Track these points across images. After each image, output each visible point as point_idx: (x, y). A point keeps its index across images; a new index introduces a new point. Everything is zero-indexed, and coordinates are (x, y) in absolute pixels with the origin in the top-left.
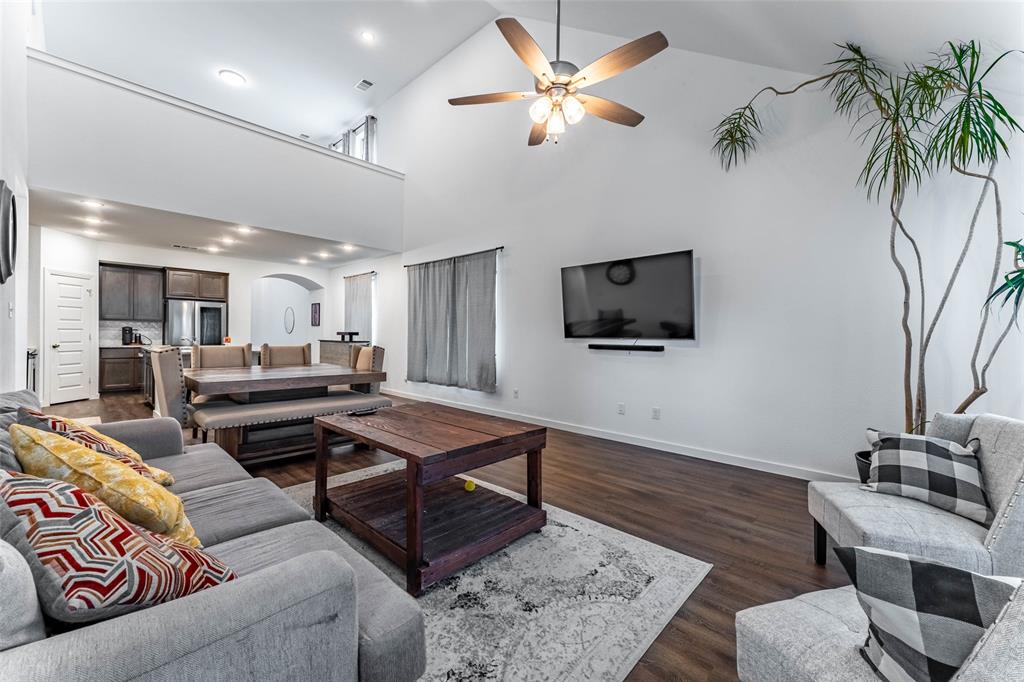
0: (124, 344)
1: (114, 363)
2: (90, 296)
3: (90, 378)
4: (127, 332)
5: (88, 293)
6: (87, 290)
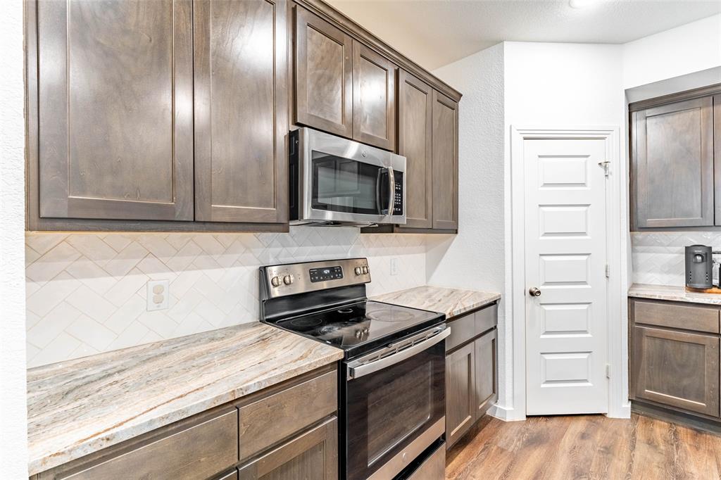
1: (664, 339)
2: (606, 176)
3: (608, 368)
4: (699, 258)
5: (602, 170)
6: (600, 164)
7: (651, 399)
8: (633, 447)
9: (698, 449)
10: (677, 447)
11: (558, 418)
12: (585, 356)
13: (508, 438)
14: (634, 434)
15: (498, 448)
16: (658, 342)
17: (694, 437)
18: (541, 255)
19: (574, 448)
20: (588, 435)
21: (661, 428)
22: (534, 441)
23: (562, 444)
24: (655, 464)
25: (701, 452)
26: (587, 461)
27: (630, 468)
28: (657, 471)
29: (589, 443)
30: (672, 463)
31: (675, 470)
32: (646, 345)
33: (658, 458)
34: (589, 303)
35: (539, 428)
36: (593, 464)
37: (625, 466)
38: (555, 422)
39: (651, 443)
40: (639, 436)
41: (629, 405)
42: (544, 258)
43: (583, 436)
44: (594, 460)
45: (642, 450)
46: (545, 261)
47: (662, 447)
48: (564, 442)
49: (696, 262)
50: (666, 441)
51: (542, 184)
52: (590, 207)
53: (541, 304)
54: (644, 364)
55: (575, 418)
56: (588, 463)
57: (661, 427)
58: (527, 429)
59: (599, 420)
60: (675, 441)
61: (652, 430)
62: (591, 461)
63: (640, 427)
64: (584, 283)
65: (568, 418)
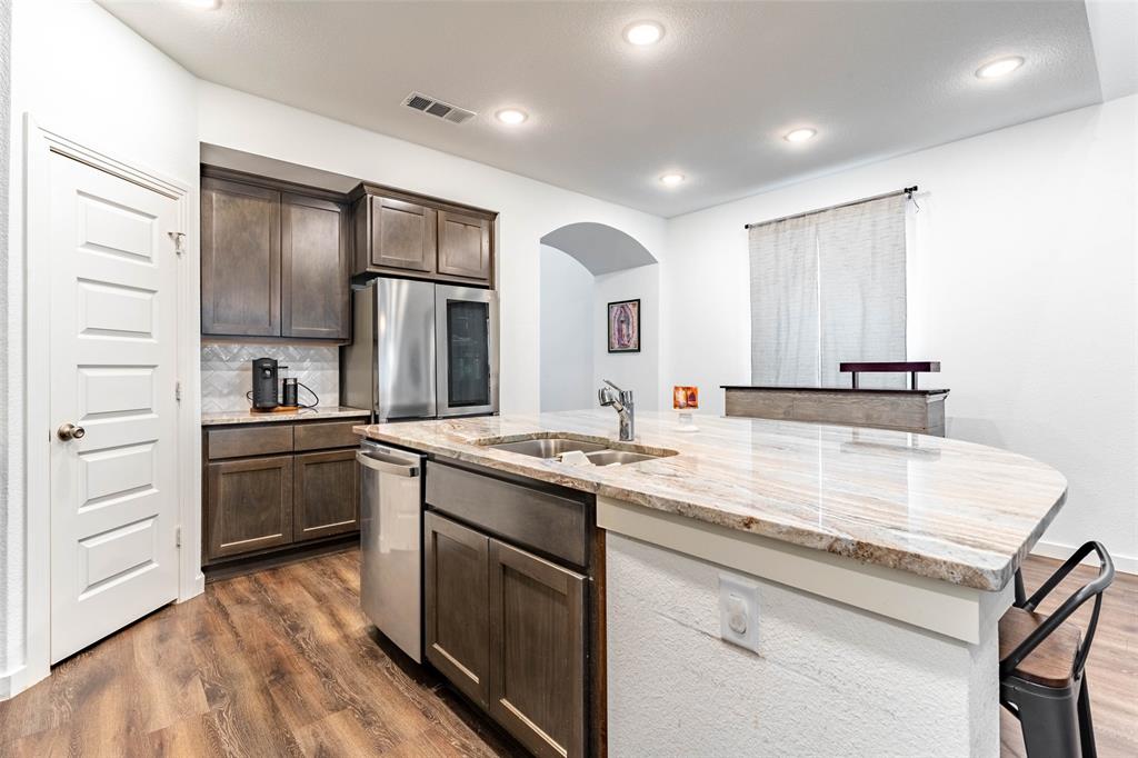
0: (259, 408)
1: (242, 472)
2: (178, 253)
3: (179, 531)
4: (268, 373)
5: (173, 244)
6: (170, 234)
7: (229, 553)
8: (226, 615)
9: (282, 583)
10: (266, 591)
11: (108, 641)
12: (148, 524)
13: (38, 715)
14: (219, 604)
15: (27, 738)
16: (235, 477)
17: (273, 575)
18: (79, 366)
19: (160, 657)
20: (167, 634)
21: (241, 584)
22: (90, 690)
23: (138, 664)
24: (256, 616)
25: (286, 584)
26: (186, 658)
27: (237, 635)
28: (262, 621)
29: (174, 642)
30: (269, 606)
31: (275, 610)
32: (222, 486)
33: (255, 610)
34: (154, 441)
35: (87, 669)
36: (195, 656)
37: (230, 636)
38: (107, 649)
39: (240, 601)
40: (226, 602)
41: (202, 576)
42: (85, 371)
43: (161, 639)
44: (193, 652)
45: (237, 613)
46: (87, 378)
47: (254, 599)
48: (140, 659)
49: (266, 378)
50: (253, 592)
51: (84, 242)
52: (156, 294)
53: (80, 453)
54: (220, 512)
55: (135, 628)
56: (189, 661)
57: (239, 583)
58: (66, 683)
59: (169, 612)
60: (260, 588)
61: (234, 590)
62: (191, 656)
63: (221, 594)
64: (148, 411)
65: (124, 634)
